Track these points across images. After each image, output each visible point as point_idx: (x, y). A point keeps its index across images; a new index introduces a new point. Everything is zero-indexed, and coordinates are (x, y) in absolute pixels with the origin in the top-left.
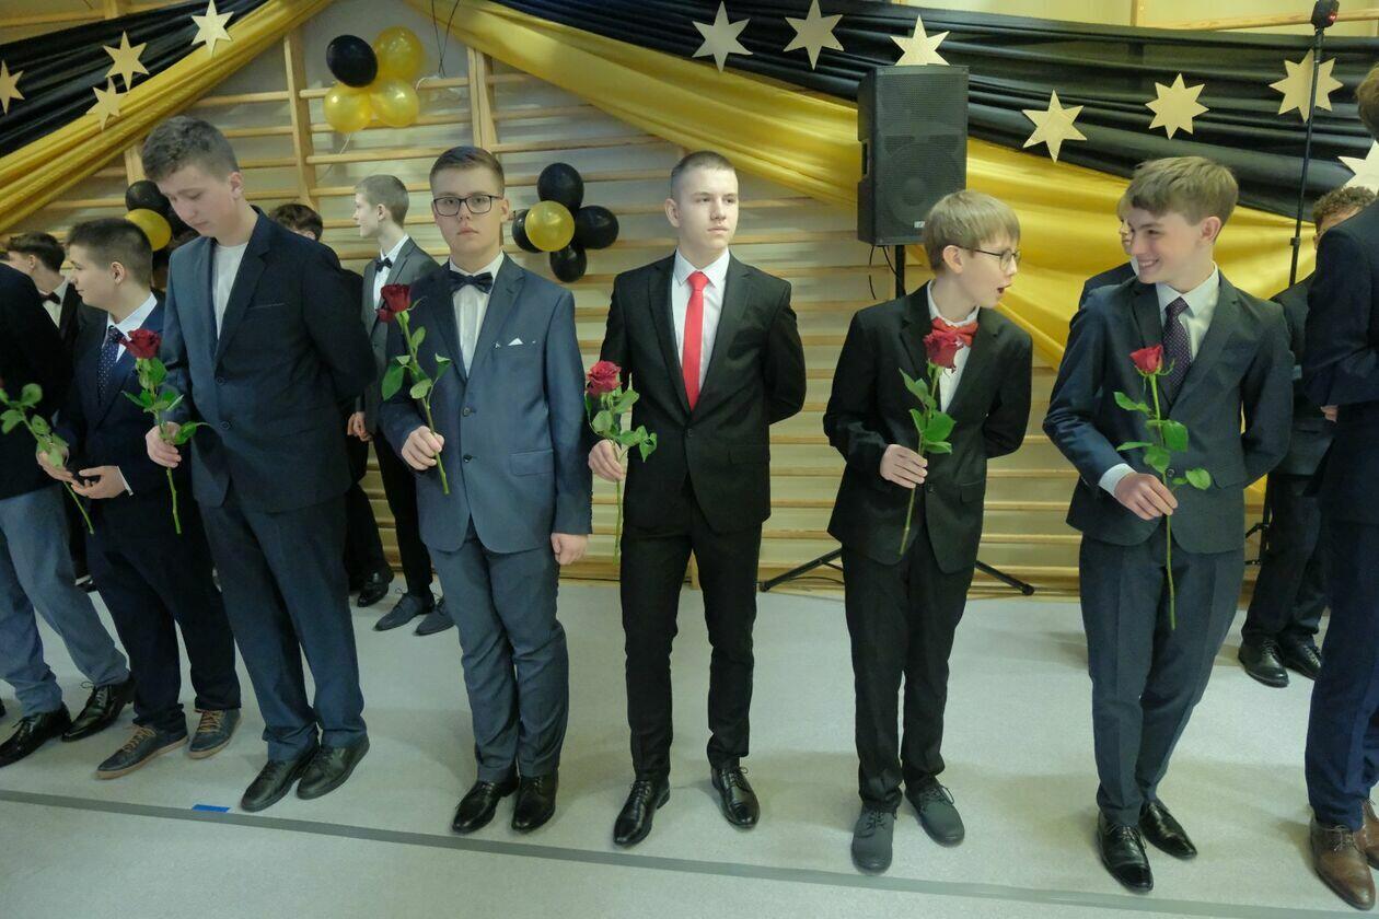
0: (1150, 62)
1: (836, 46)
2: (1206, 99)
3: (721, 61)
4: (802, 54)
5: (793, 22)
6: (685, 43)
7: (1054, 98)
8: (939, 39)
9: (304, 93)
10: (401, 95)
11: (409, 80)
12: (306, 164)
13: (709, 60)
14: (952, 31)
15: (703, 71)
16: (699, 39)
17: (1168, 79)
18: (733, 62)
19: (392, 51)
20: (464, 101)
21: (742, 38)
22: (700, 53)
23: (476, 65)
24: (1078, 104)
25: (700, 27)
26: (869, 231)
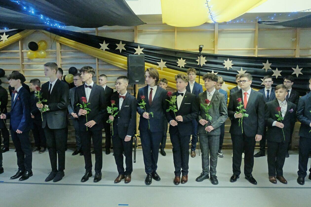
0: (177, 55)
1: (125, 49)
2: (186, 62)
3: (104, 50)
4: (119, 50)
5: (117, 45)
6: (98, 47)
7: (162, 60)
8: (142, 49)
9: (22, 51)
10: (43, 53)
11: (44, 49)
12: (22, 64)
13: (102, 50)
14: (144, 48)
16: (100, 47)
17: (180, 58)
18: (106, 50)
19: (41, 45)
20: (55, 54)
21: (108, 46)
23: (58, 48)
24: (166, 61)
25: (100, 44)
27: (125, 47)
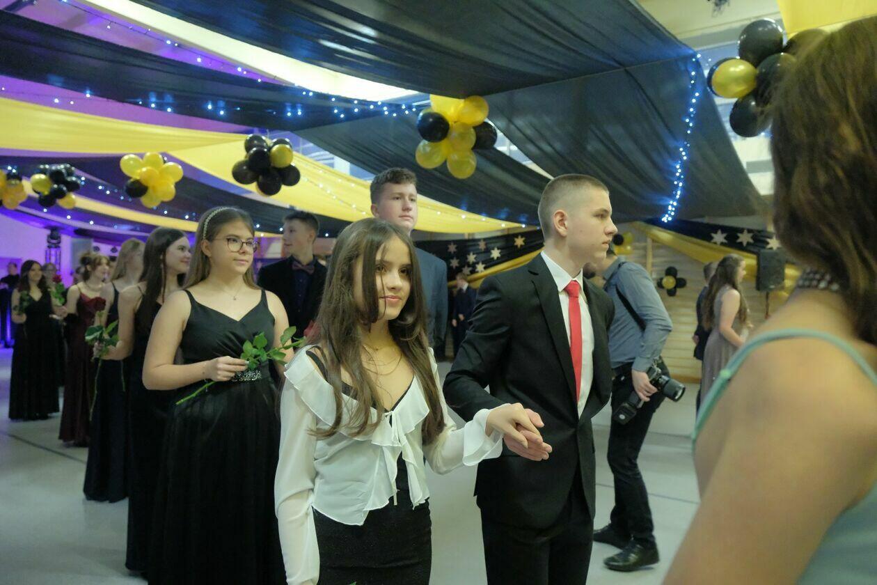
1: (751, 241)
3: (719, 243)
4: (741, 243)
5: (739, 235)
6: (709, 239)
10: (629, 248)
11: (630, 244)
13: (715, 243)
15: (714, 246)
16: (712, 238)
18: (722, 244)
19: (628, 237)
20: (645, 248)
21: (725, 238)
22: (714, 240)
23: (649, 241)
25: (713, 235)
26: (758, 288)
27: (752, 238)
